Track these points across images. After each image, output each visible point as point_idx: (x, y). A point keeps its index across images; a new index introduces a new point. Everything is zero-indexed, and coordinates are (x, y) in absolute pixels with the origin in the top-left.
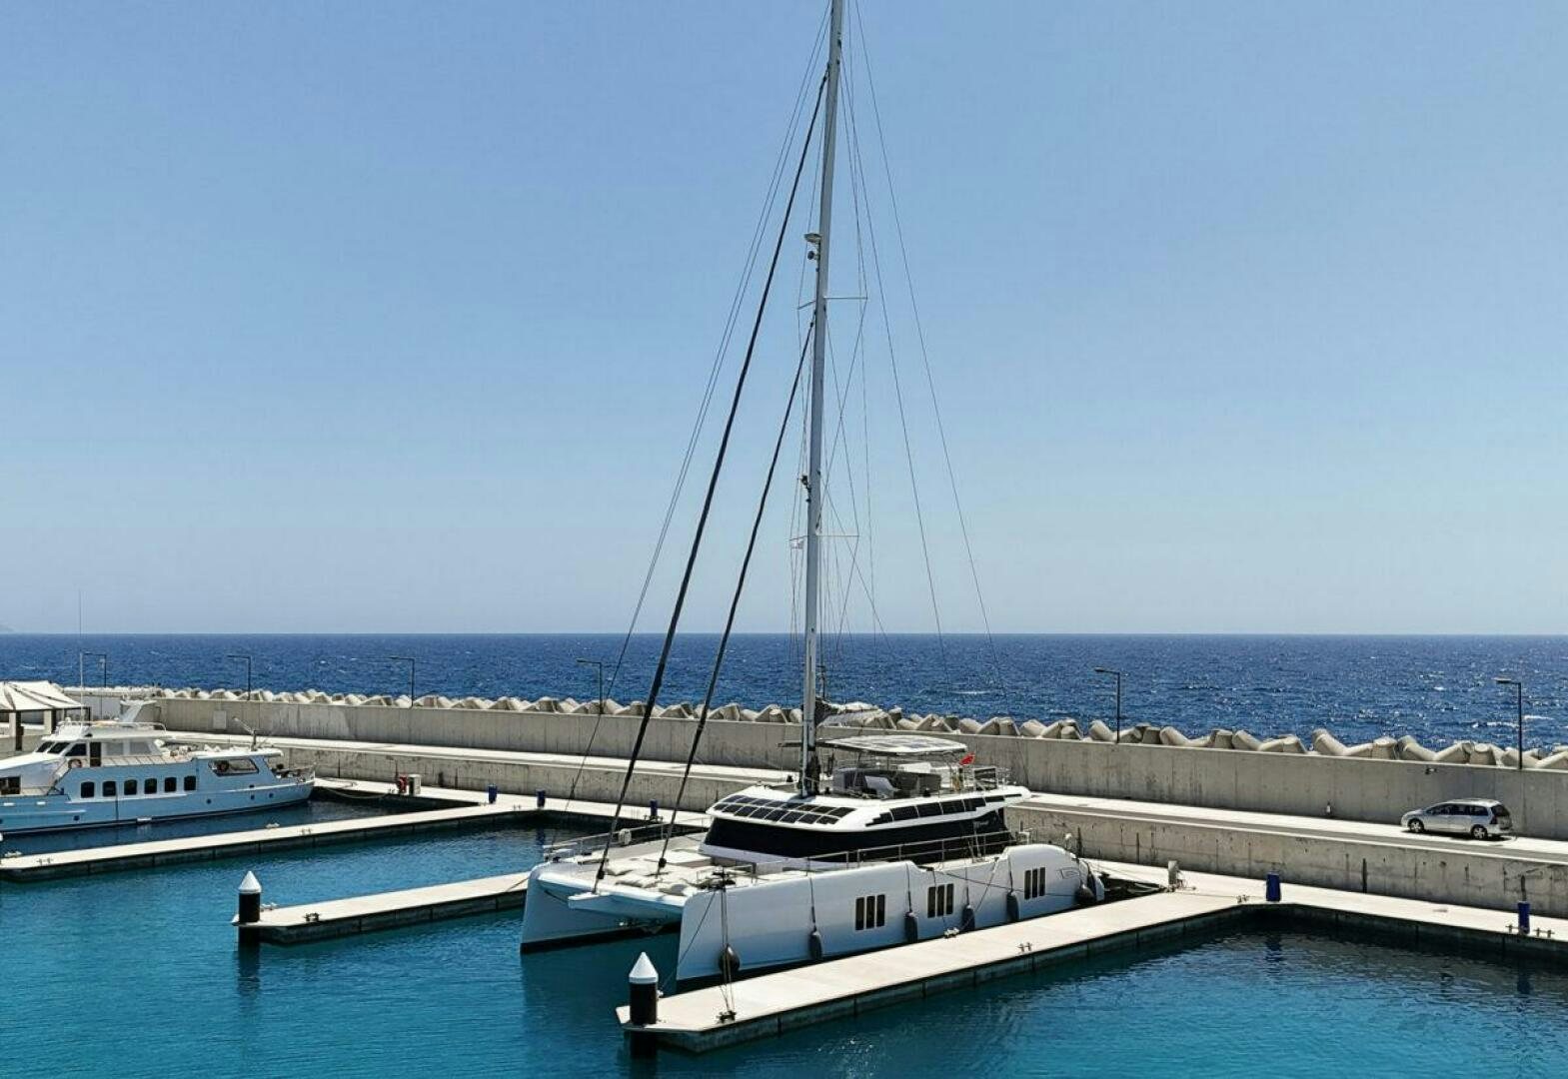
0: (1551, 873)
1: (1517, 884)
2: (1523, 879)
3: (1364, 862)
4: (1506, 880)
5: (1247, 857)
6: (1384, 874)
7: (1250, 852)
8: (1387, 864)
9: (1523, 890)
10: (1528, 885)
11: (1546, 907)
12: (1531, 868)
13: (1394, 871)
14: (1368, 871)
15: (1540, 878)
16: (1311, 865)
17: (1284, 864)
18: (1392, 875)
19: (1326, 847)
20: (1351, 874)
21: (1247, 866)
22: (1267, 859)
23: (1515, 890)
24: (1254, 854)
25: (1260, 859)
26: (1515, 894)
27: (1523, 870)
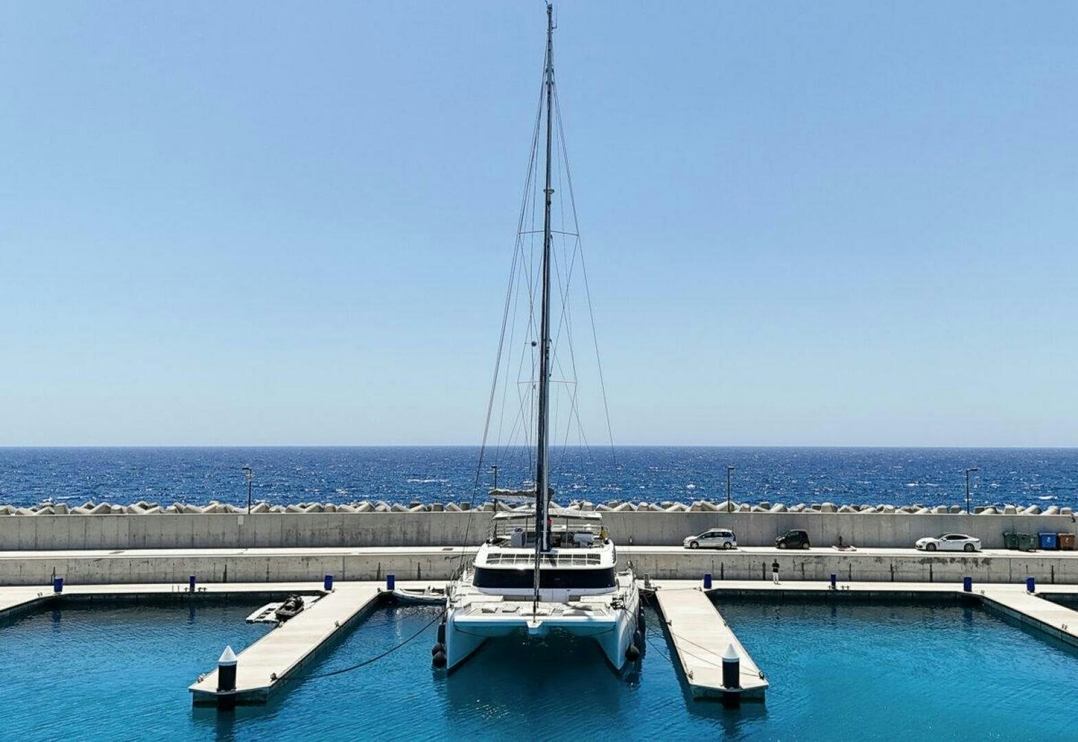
0: (816, 560)
1: (800, 567)
2: (803, 564)
3: (722, 565)
4: (795, 566)
5: (655, 568)
6: (733, 570)
7: (657, 565)
8: (734, 564)
9: (803, 570)
10: (805, 568)
11: (814, 577)
12: (807, 558)
13: (739, 567)
14: (724, 568)
15: (811, 563)
16: (693, 569)
17: (677, 570)
18: (737, 570)
19: (701, 558)
20: (715, 571)
21: (655, 573)
22: (667, 568)
23: (798, 570)
24: (659, 566)
25: (664, 568)
26: (799, 572)
27: (803, 560)
